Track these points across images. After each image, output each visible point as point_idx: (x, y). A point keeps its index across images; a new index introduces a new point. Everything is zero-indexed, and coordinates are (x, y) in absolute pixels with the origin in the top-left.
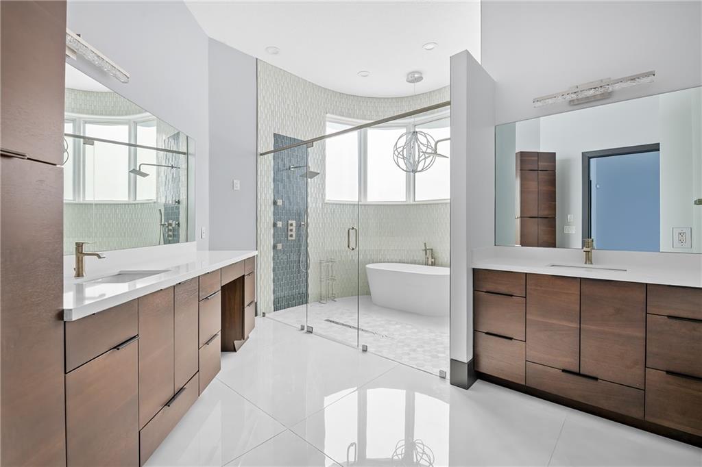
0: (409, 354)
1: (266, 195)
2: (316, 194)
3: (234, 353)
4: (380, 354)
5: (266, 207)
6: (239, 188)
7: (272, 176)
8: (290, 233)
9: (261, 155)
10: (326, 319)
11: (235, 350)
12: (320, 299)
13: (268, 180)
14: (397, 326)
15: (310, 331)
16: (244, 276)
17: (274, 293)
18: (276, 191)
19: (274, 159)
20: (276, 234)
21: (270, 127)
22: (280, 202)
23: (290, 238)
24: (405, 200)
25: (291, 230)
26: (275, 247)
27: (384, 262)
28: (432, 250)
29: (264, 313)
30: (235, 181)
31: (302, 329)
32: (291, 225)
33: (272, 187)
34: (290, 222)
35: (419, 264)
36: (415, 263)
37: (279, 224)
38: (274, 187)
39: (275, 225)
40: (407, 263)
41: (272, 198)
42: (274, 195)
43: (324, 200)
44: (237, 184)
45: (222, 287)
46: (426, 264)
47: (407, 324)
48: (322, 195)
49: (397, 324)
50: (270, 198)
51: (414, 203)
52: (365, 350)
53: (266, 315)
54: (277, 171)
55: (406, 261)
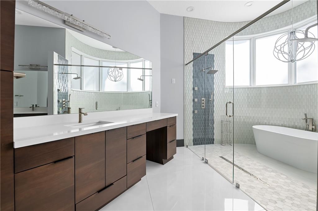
0: (276, 203)
1: (189, 85)
2: (219, 83)
3: (162, 165)
4: (249, 194)
5: (189, 92)
6: (175, 83)
7: (192, 75)
8: (202, 105)
9: (186, 65)
10: (221, 156)
11: (163, 164)
12: (222, 143)
13: (190, 77)
14: (272, 173)
15: (206, 162)
16: (167, 127)
17: (193, 136)
18: (195, 83)
19: (193, 66)
20: (194, 105)
21: (191, 50)
22: (196, 89)
23: (202, 108)
24: (287, 83)
25: (203, 103)
26: (194, 112)
27: (268, 125)
28: (313, 119)
29: (187, 146)
30: (173, 79)
31: (203, 160)
32: (203, 100)
33: (192, 81)
34: (203, 99)
35: (300, 128)
36: (296, 128)
37: (196, 100)
38: (193, 81)
39: (194, 100)
40: (289, 127)
41: (192, 87)
42: (193, 85)
43: (224, 86)
44: (174, 80)
45: (146, 132)
46: (307, 129)
47: (282, 174)
48: (223, 83)
49: (272, 171)
50: (191, 86)
51: (295, 84)
52: (238, 187)
53: (188, 147)
54: (195, 72)
55: (287, 125)
